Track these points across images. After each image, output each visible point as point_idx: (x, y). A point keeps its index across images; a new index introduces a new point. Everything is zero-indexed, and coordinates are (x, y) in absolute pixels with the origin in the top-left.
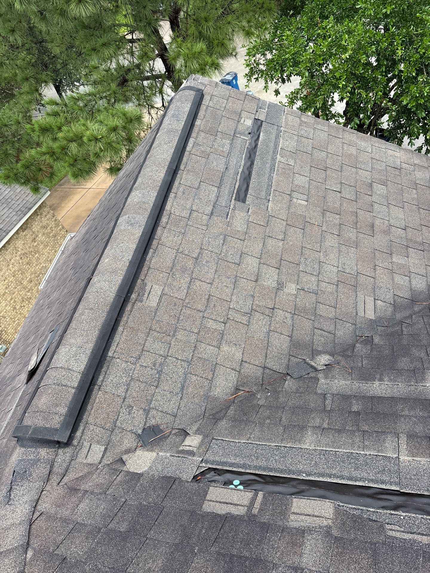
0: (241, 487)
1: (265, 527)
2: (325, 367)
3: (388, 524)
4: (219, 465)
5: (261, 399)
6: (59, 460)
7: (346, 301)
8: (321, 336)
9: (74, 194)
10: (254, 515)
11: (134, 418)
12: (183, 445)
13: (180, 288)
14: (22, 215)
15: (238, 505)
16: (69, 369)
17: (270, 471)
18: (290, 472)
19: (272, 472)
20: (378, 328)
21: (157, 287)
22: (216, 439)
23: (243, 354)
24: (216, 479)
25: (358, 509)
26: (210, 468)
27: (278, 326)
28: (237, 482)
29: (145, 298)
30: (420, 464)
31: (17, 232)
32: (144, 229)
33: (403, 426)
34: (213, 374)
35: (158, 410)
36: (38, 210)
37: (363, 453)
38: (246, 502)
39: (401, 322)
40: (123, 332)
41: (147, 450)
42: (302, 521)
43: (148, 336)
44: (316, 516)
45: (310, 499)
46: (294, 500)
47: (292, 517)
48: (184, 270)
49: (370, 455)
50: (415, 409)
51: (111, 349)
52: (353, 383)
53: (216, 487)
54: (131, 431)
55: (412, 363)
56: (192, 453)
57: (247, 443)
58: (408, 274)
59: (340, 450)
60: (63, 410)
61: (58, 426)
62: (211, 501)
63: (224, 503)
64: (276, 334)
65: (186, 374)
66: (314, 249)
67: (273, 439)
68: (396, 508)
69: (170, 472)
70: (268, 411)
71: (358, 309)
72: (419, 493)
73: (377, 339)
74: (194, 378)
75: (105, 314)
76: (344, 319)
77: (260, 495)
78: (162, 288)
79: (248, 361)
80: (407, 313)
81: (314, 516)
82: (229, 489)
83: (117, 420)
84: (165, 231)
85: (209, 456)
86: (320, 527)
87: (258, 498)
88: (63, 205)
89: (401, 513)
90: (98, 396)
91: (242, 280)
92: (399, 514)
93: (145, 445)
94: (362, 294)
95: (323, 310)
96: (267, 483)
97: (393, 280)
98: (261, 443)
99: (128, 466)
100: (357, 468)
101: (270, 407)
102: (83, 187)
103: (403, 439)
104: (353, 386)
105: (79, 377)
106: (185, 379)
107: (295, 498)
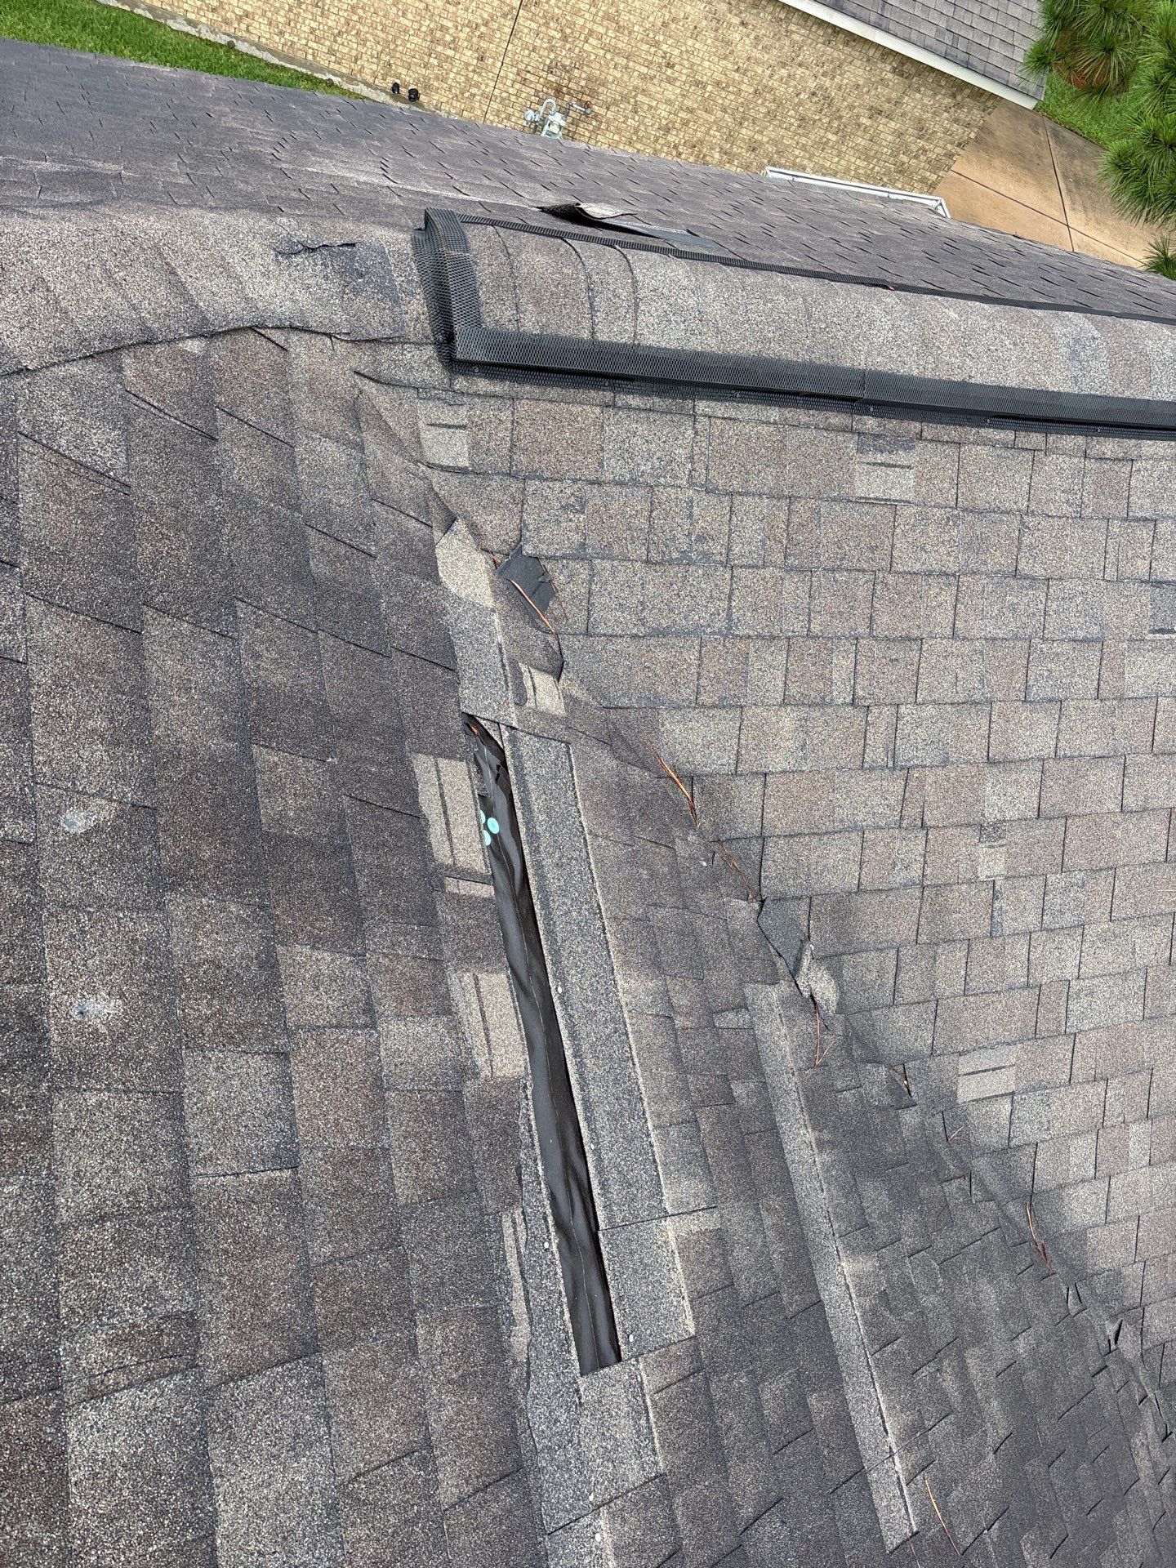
0: (488, 840)
1: (427, 917)
2: (806, 995)
3: (523, 1213)
4: (517, 772)
5: (688, 845)
6: (410, 355)
7: (989, 1018)
8: (881, 972)
9: (1039, 183)
10: (443, 886)
11: (558, 522)
12: (532, 670)
13: (923, 549)
14: (943, 48)
15: (450, 840)
16: (637, 305)
17: (542, 903)
18: (556, 953)
19: (542, 909)
20: (939, 1117)
21: (912, 483)
22: (568, 752)
23: (784, 772)
24: (484, 773)
25: (531, 1136)
26: (503, 751)
27: (880, 849)
28: (494, 825)
29: (870, 457)
30: (669, 1271)
31: (887, 53)
32: (1068, 394)
33: (736, 1217)
34: (714, 706)
35: (591, 582)
36: (967, 91)
37: (651, 1128)
38: (463, 860)
39: (968, 1174)
40: (768, 423)
41: (492, 582)
42: (468, 1005)
43: (771, 497)
44: (487, 1035)
45: (516, 1013)
46: (503, 976)
47: (467, 978)
48: (975, 545)
49: (652, 1146)
50: (781, 1239)
51: (713, 404)
52: (793, 1075)
53: (470, 778)
54: (522, 527)
55: (881, 1216)
56: (521, 700)
57: (582, 832)
58: (1102, 1173)
59: (638, 1070)
60: (531, 324)
61: (489, 322)
62: (438, 771)
63: (444, 805)
64: (855, 850)
65: (697, 631)
66: (1116, 902)
67: (610, 897)
68: (561, 1227)
69: (465, 653)
70: (666, 869)
71: (976, 1055)
72: (609, 1277)
73: (910, 1118)
74: (692, 658)
75: (804, 356)
76: (939, 1023)
77: (487, 891)
78: (910, 496)
79: (768, 791)
80: (995, 1186)
81: (486, 1029)
82: (476, 810)
83: (542, 479)
84: (1076, 460)
85: (528, 745)
86: (469, 1050)
87: (479, 886)
88: (997, 163)
89: (555, 1241)
90: (587, 408)
91: (985, 722)
92: (552, 1237)
93: (501, 573)
94: (1018, 1058)
95: (951, 961)
96: (516, 900)
97: (1078, 1134)
98: (593, 866)
99: (444, 541)
100: (613, 1117)
101: (676, 871)
102: (1067, 203)
103: (708, 1222)
104: (785, 1076)
105: (625, 339)
106: (684, 634)
107: (508, 977)
